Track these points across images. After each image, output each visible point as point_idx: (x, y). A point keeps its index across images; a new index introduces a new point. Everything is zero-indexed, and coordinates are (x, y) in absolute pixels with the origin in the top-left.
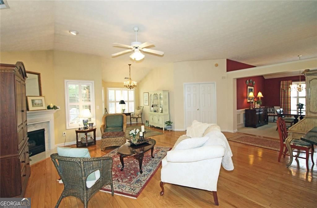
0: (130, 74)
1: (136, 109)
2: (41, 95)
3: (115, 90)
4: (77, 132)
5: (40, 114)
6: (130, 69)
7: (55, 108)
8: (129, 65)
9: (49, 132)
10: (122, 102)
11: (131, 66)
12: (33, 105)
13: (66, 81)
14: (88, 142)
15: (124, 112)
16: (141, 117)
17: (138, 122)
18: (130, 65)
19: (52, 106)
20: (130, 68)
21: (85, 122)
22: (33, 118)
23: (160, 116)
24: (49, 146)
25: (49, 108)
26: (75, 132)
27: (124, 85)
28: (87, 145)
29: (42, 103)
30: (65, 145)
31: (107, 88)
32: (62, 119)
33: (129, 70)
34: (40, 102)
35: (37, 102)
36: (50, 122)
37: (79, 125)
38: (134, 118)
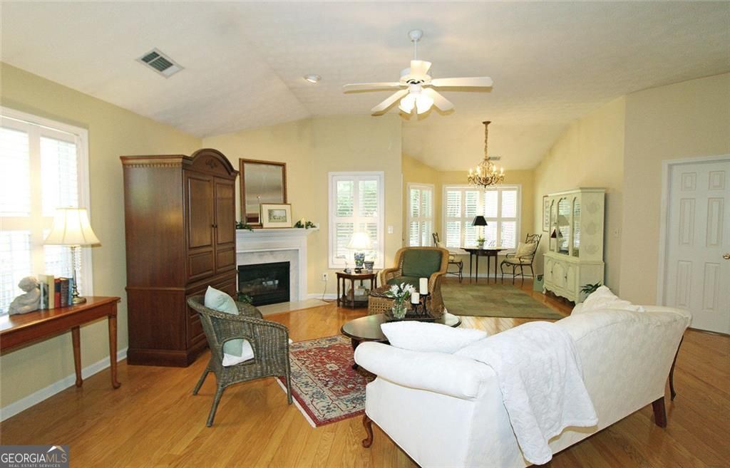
0: (486, 147)
1: (522, 241)
2: (285, 202)
3: (463, 192)
4: (339, 276)
5: (284, 236)
6: (486, 134)
7: (309, 225)
8: (484, 123)
9: (297, 267)
10: (480, 221)
11: (489, 125)
12: (270, 219)
13: (330, 174)
14: (356, 299)
15: (482, 245)
16: (531, 265)
17: (524, 277)
18: (487, 123)
19: (303, 223)
20: (486, 130)
21: (360, 259)
22: (267, 242)
23: (570, 266)
24: (297, 294)
25: (299, 225)
26: (336, 275)
27: (469, 176)
28: (352, 304)
29: (286, 217)
30: (325, 298)
31: (444, 186)
32: (322, 249)
33: (484, 136)
34: (282, 214)
35: (277, 213)
36: (300, 251)
37: (347, 264)
38: (509, 264)
